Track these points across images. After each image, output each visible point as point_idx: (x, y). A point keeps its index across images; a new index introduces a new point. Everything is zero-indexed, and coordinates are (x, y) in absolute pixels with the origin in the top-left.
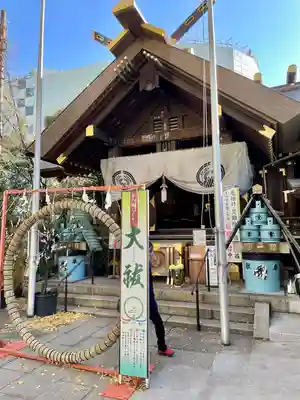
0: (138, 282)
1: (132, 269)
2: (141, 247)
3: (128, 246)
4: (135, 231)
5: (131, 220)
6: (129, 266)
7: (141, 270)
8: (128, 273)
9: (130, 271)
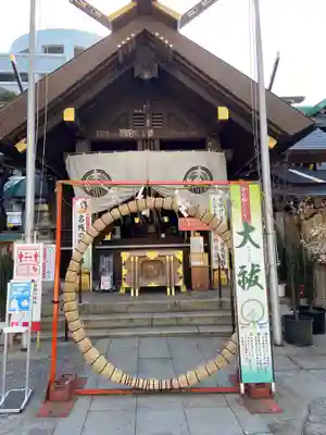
0: (256, 283)
1: (249, 269)
2: (257, 246)
3: (242, 245)
4: (248, 229)
5: (243, 218)
6: (243, 267)
7: (258, 270)
8: (243, 274)
9: (246, 272)
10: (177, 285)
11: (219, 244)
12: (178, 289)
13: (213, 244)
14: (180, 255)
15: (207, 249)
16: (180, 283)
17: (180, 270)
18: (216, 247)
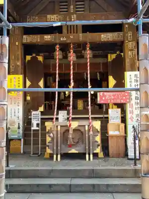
10: (95, 152)
11: (134, 116)
12: (96, 155)
13: (129, 116)
14: (97, 125)
15: (124, 120)
16: (98, 150)
17: (98, 139)
18: (132, 118)
